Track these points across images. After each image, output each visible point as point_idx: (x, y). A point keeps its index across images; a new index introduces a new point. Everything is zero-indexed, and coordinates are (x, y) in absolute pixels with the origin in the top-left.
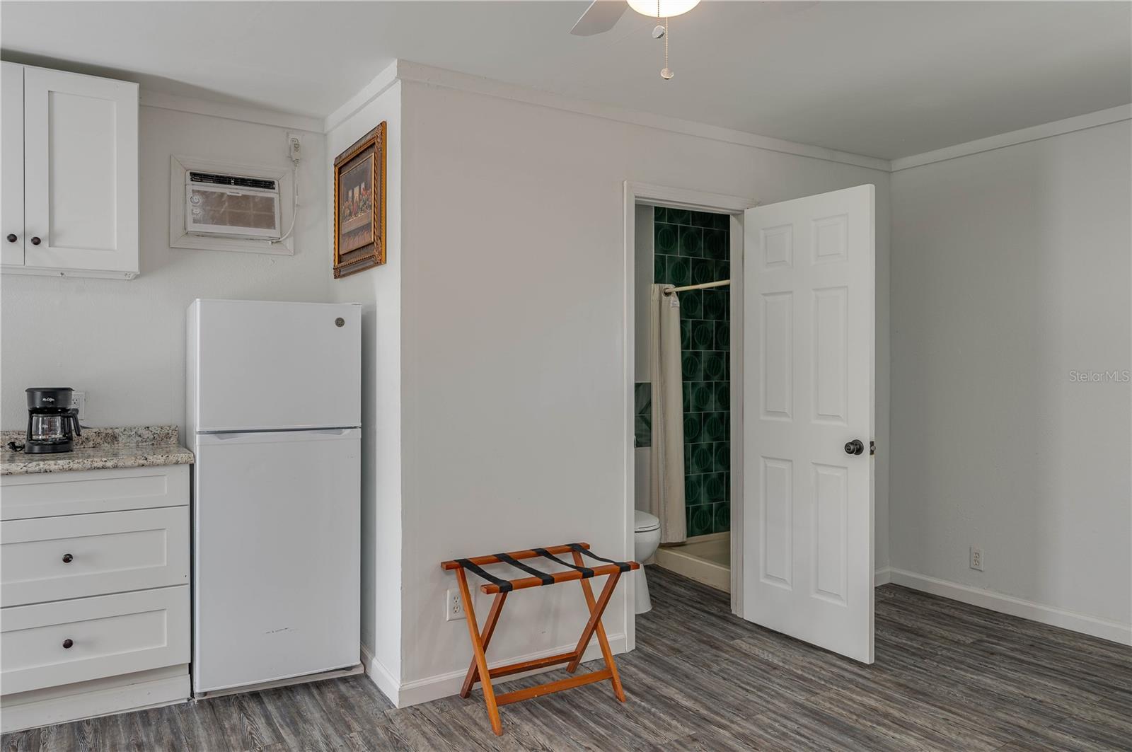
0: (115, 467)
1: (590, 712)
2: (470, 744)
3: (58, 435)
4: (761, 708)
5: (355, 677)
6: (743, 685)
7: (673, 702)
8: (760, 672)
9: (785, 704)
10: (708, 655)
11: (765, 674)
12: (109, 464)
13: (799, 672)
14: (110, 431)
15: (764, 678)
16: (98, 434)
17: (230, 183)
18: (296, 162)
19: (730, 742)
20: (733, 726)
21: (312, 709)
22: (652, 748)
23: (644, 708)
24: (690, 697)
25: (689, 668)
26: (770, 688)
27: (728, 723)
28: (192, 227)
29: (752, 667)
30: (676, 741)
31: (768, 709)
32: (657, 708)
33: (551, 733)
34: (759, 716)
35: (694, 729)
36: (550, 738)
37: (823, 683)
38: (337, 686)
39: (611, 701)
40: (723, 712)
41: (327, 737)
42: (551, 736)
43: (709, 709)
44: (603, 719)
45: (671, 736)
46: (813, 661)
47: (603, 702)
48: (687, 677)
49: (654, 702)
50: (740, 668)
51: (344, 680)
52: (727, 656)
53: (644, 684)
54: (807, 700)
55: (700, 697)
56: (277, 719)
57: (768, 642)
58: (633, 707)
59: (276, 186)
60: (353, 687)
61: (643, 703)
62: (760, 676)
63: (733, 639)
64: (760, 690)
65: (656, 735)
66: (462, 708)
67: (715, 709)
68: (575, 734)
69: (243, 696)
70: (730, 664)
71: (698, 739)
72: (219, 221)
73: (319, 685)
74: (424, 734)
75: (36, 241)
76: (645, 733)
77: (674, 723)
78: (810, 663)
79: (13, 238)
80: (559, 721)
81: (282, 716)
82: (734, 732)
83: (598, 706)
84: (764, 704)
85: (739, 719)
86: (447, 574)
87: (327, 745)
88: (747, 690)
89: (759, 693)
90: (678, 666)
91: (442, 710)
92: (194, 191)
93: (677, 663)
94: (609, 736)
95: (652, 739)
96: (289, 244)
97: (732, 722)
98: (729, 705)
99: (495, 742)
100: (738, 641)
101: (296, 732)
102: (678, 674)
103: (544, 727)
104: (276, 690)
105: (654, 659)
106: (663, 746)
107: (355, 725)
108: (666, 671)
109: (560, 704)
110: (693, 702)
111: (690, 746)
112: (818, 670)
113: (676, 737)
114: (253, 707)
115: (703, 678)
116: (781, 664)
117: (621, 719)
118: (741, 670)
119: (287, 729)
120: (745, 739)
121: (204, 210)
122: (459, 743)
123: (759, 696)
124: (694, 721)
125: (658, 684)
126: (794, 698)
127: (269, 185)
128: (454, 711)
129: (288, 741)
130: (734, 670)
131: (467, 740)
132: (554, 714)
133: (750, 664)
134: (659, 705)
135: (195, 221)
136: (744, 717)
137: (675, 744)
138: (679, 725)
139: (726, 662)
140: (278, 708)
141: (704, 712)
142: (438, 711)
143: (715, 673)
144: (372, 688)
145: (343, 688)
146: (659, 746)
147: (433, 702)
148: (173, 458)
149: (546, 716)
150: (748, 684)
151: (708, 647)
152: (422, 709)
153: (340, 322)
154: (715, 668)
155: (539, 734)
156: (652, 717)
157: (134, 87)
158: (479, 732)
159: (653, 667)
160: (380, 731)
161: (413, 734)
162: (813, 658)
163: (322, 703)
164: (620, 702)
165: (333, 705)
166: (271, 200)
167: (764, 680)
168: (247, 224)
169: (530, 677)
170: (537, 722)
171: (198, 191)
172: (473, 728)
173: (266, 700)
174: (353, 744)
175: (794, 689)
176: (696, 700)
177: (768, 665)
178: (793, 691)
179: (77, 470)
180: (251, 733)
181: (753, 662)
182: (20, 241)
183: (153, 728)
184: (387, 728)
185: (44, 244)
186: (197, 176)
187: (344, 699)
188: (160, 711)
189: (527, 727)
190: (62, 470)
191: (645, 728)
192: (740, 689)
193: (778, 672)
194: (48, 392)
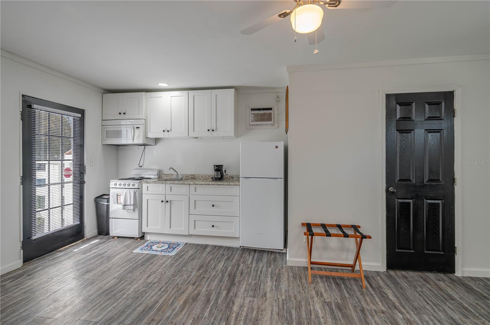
0: (223, 185)
1: (348, 287)
2: (299, 283)
3: (219, 176)
4: (429, 313)
5: (283, 253)
6: (428, 301)
7: (386, 296)
8: (443, 298)
9: (444, 315)
10: (419, 283)
11: (444, 300)
12: (221, 184)
13: (466, 306)
14: (232, 176)
15: (442, 302)
16: (230, 176)
17: (261, 110)
18: (278, 101)
19: (399, 320)
20: (407, 314)
21: (265, 258)
22: (362, 308)
23: (371, 294)
24: (396, 296)
25: (405, 286)
26: (441, 307)
27: (405, 312)
28: (251, 123)
29: (439, 295)
30: (375, 310)
31: (433, 315)
32: (377, 295)
33: (328, 289)
34: (425, 316)
35: (387, 309)
36: (326, 290)
37: (477, 315)
38: (276, 254)
39: (360, 286)
40: (407, 307)
41: (263, 267)
42: (327, 290)
43: (401, 304)
44: (351, 292)
45: (374, 307)
46: (480, 303)
47: (356, 286)
48: (401, 288)
49: (377, 293)
50: (432, 293)
51: (279, 253)
52: (429, 286)
53: (379, 285)
54: (460, 319)
55: (401, 298)
56: (255, 258)
57: (458, 287)
58: (367, 291)
59: (273, 109)
60: (280, 256)
61: (372, 292)
62: (440, 300)
63: (439, 280)
64: (435, 305)
65: (368, 304)
66: (305, 271)
67: (404, 305)
68: (336, 293)
69: (252, 250)
70: (428, 290)
71: (385, 313)
72: (257, 121)
73: (272, 252)
74: (288, 275)
75: (213, 130)
76: (364, 302)
77: (380, 303)
78: (477, 304)
79: (209, 130)
80: (334, 286)
81: (257, 258)
82: (405, 317)
83: (353, 286)
84: (432, 312)
85: (413, 313)
86: (302, 227)
87: (261, 269)
88: (428, 303)
89: (434, 307)
90: (401, 283)
91: (299, 270)
92: (251, 114)
93: (401, 282)
94: (348, 298)
95: (365, 305)
96: (276, 125)
97: (408, 313)
98: (413, 306)
99: (307, 285)
100: (441, 282)
101: (257, 263)
102: (398, 286)
103: (327, 286)
104: (261, 251)
105: (392, 278)
106: (367, 309)
107: (272, 267)
108: (393, 283)
109: (339, 281)
110: (396, 299)
111: (379, 314)
112: (480, 308)
113: (375, 308)
114: (252, 253)
115: (409, 292)
116: (458, 299)
117: (358, 294)
118: (432, 294)
119: (255, 261)
120: (408, 321)
121: (254, 118)
122: (296, 282)
123: (432, 308)
124: (390, 306)
125: (386, 287)
126: (452, 315)
127: (271, 109)
128: (302, 272)
129: (253, 265)
130: (428, 293)
131: (299, 281)
132: (334, 284)
133: (439, 294)
134: (379, 295)
135: (251, 122)
136: (416, 313)
137: (373, 311)
138: (381, 305)
139: (427, 289)
140: (258, 255)
141: (397, 304)
142: (298, 270)
143: (417, 291)
144: (285, 257)
145: (277, 255)
146: (365, 309)
147: (298, 267)
148: (235, 184)
149: (331, 283)
150: (431, 301)
151: (422, 280)
152: (294, 268)
153: (277, 147)
154: (419, 289)
155: (323, 288)
156: (372, 298)
157: (233, 90)
158: (304, 280)
159: (389, 280)
160: (277, 270)
161: (286, 274)
162: (482, 302)
163: (269, 257)
164: (363, 288)
165: (271, 259)
166: (271, 113)
167: (442, 303)
168: (265, 121)
169: (336, 269)
170: (326, 284)
171: (253, 114)
172: (304, 278)
173: (256, 252)
174: (268, 271)
175: (456, 312)
176: (398, 298)
177: (450, 297)
178: (455, 312)
179: (215, 185)
180: (247, 260)
181: (442, 293)
182: (210, 131)
183: (228, 252)
184: (280, 270)
185: (215, 131)
186: (252, 110)
187: (275, 258)
188: (233, 248)
189: (321, 284)
190: (212, 185)
191: (366, 300)
192: (424, 302)
193: (453, 301)
194: (217, 166)
